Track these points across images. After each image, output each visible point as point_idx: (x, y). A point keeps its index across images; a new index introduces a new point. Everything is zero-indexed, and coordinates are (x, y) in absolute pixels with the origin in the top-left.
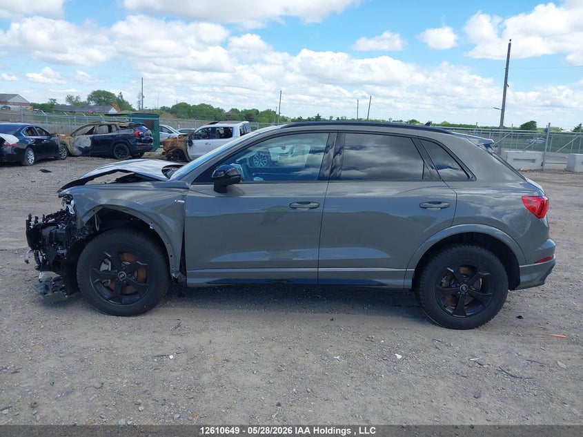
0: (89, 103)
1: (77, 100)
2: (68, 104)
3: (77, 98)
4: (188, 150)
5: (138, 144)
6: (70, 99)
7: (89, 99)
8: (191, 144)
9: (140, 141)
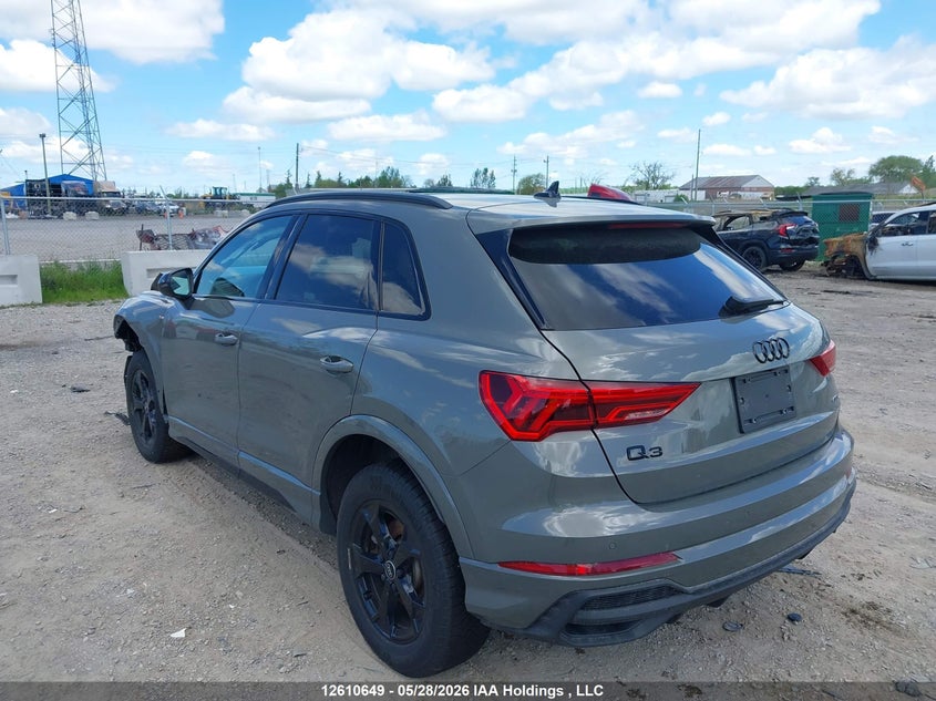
0: (870, 180)
1: (849, 176)
2: (834, 184)
3: (850, 172)
4: (867, 257)
5: (783, 246)
6: (837, 175)
7: (873, 172)
8: (873, 244)
9: (788, 242)
